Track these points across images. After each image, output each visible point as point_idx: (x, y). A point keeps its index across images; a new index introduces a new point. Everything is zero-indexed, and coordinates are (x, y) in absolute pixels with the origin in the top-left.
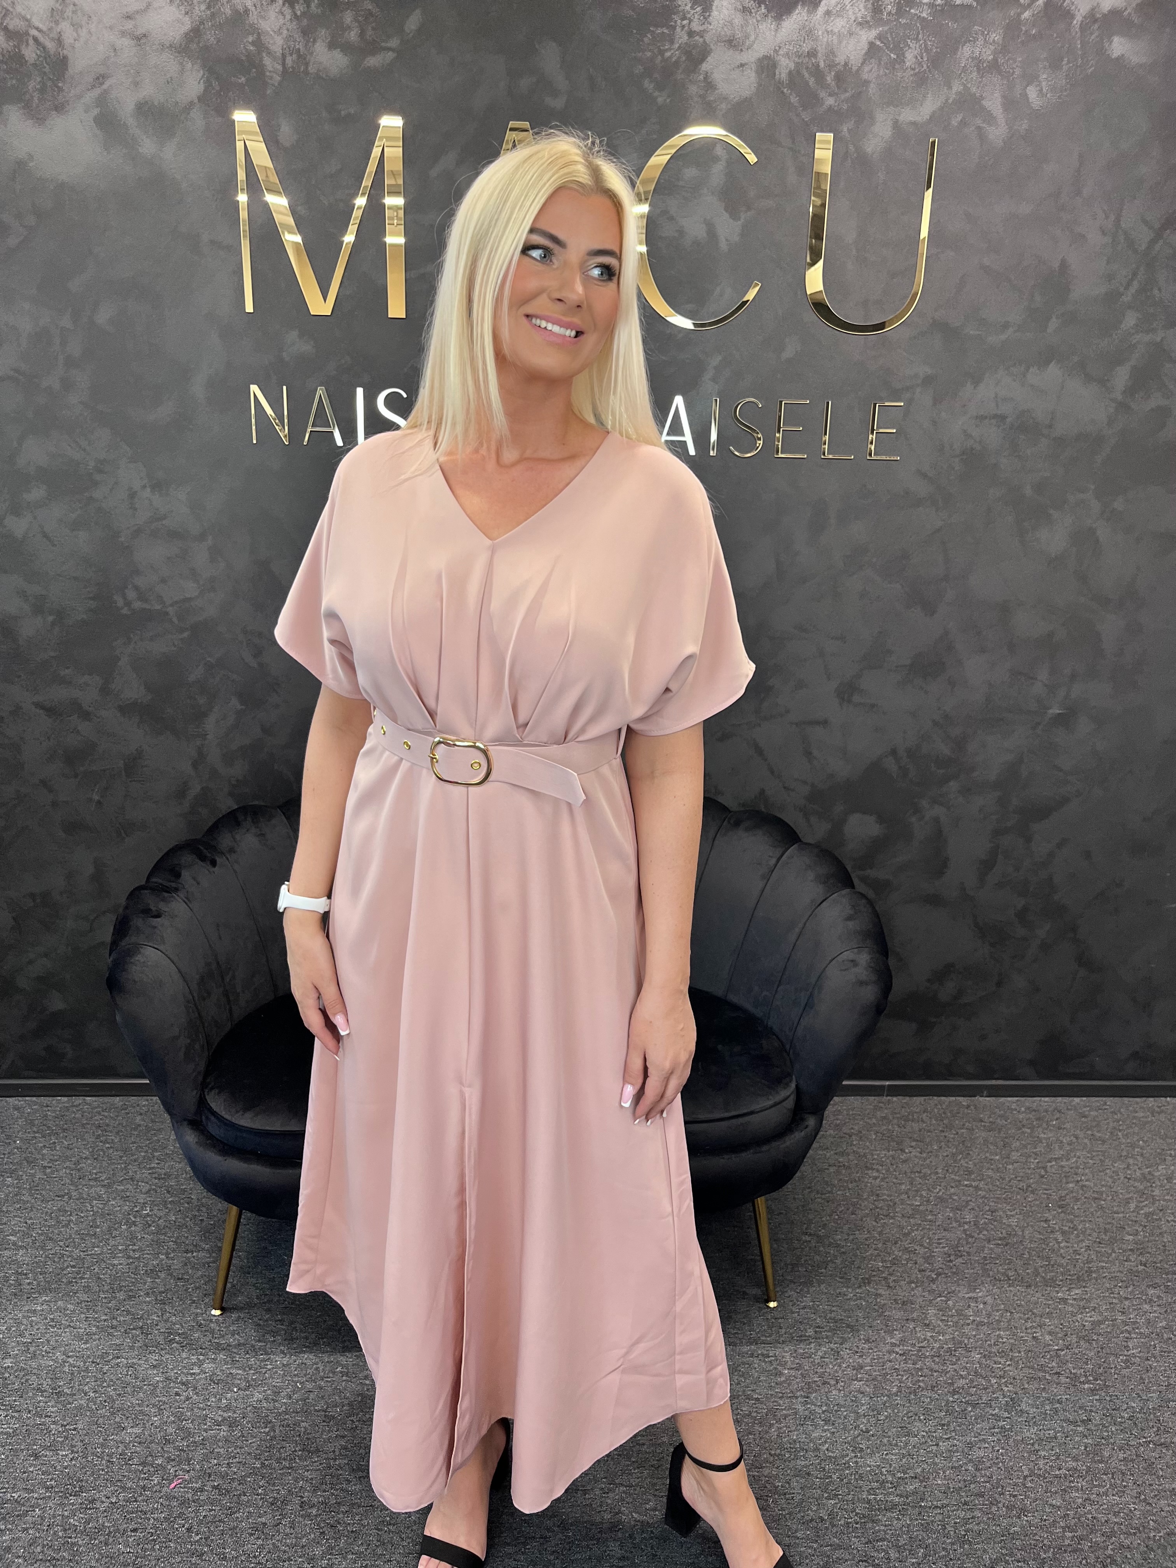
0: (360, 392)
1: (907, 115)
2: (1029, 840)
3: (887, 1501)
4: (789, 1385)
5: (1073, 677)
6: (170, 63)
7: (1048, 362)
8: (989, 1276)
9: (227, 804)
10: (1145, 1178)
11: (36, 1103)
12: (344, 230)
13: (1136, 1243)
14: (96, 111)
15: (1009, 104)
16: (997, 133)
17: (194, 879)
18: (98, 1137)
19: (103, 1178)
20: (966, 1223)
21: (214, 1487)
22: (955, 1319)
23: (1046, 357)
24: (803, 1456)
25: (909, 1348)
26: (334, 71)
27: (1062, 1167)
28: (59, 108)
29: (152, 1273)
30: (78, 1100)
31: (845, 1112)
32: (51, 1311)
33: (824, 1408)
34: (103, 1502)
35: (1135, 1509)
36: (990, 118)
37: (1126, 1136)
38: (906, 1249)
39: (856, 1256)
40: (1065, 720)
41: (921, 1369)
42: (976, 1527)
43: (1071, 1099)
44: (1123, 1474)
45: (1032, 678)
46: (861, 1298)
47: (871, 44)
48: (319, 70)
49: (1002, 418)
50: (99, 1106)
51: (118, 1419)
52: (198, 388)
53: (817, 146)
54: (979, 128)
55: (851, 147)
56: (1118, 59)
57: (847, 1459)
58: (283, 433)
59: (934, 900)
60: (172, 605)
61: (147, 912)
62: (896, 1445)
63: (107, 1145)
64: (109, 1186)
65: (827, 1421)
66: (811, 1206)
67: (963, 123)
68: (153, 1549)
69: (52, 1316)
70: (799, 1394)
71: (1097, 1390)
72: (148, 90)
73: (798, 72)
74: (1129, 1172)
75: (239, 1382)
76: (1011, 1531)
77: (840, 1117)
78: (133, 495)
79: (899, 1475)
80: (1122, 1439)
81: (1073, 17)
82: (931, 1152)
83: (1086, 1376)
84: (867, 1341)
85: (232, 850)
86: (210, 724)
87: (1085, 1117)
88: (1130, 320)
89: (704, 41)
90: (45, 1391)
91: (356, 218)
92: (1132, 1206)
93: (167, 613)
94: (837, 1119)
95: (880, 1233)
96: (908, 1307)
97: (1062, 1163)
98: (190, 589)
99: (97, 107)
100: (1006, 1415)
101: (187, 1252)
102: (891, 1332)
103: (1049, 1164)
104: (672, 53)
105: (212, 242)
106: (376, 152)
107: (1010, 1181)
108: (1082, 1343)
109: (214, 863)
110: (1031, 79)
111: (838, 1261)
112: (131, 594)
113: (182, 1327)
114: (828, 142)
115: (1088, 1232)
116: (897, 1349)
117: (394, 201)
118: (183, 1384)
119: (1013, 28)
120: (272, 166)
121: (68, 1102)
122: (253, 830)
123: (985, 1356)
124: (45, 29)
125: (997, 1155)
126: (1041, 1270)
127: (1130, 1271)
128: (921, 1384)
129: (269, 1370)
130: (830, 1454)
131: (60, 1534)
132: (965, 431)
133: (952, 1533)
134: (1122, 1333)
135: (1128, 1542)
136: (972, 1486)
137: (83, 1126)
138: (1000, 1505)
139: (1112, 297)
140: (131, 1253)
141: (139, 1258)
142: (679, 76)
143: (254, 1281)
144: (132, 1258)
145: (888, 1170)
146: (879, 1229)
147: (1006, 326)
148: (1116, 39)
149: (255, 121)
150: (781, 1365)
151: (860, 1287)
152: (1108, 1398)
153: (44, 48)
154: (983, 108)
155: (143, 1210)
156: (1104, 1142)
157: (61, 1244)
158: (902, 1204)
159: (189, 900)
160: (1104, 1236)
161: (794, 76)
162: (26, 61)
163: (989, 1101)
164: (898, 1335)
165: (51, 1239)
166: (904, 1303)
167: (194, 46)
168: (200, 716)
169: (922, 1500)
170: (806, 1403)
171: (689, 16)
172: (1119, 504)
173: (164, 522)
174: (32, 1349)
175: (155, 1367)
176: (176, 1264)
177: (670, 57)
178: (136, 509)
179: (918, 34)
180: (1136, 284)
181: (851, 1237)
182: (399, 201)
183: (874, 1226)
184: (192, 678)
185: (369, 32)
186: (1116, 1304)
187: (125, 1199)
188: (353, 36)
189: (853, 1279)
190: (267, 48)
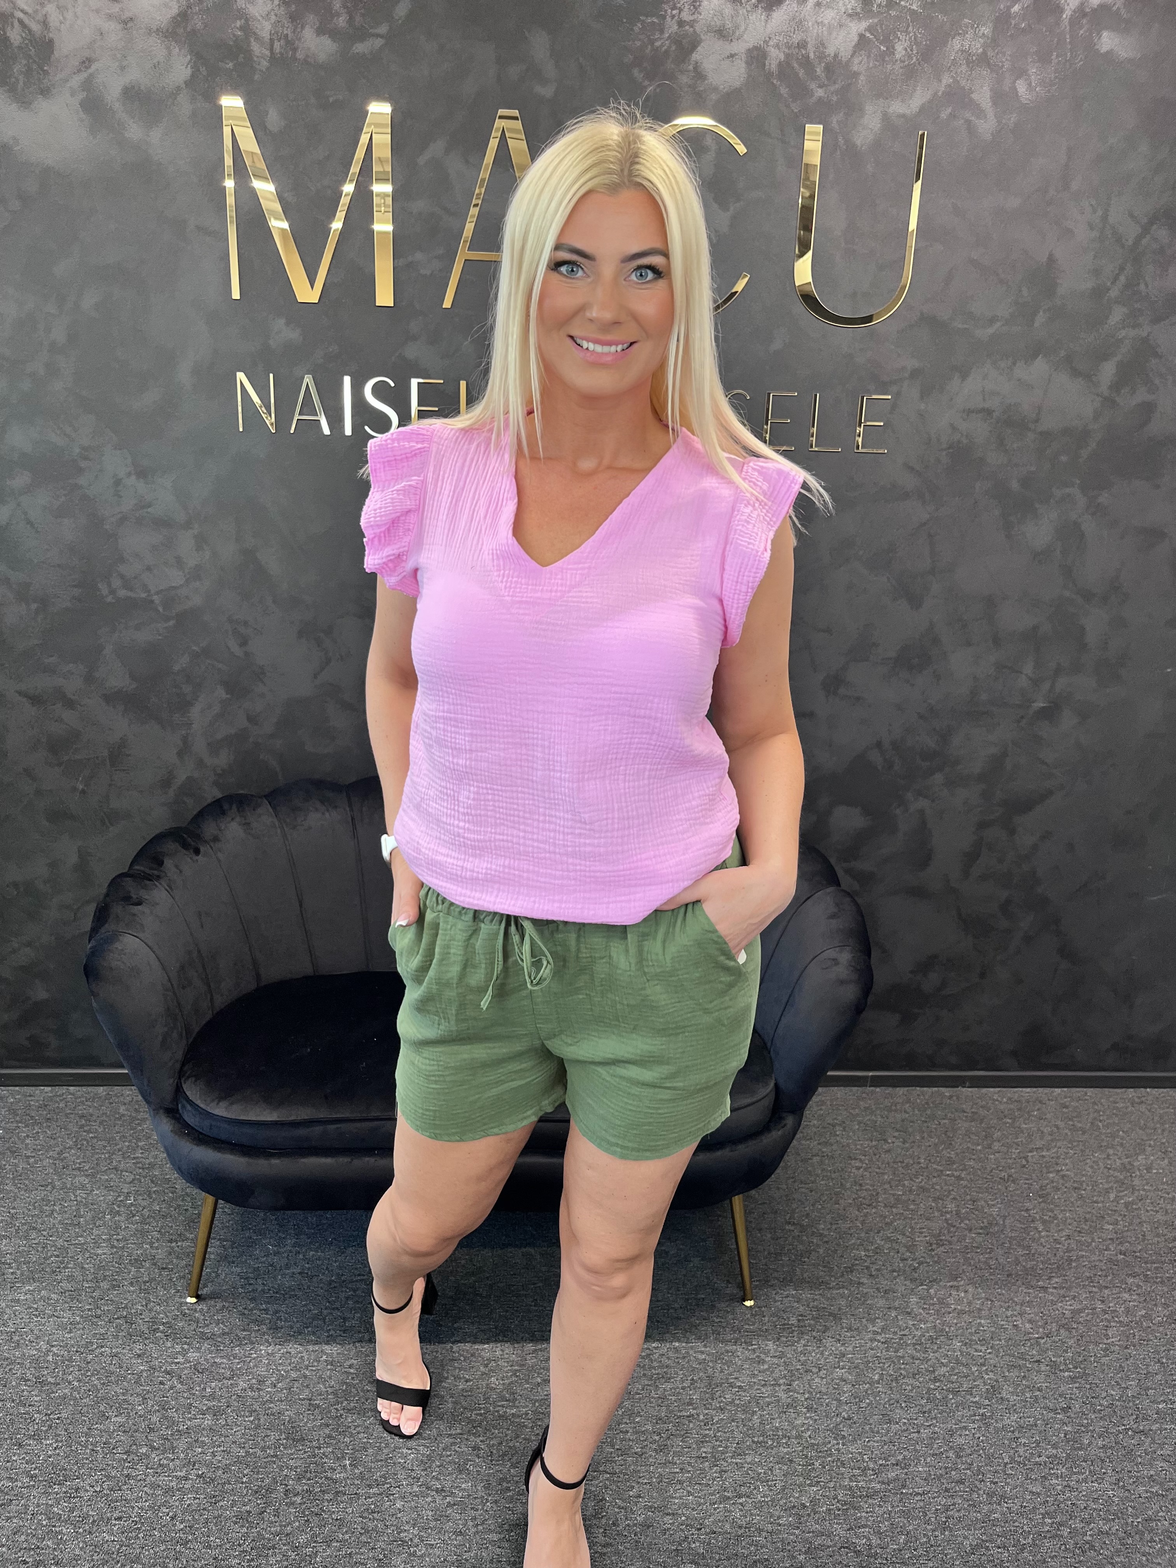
0: (347, 380)
1: (897, 107)
2: (1012, 832)
3: (868, 1488)
4: (772, 1372)
5: (1058, 671)
6: (157, 48)
7: (1035, 356)
8: (970, 1265)
9: (213, 793)
10: (1125, 1167)
11: (19, 1093)
12: (332, 216)
13: (1116, 1233)
14: (82, 95)
15: (1000, 98)
16: (986, 126)
17: (177, 867)
18: (82, 1126)
19: (87, 1168)
20: (947, 1212)
21: (198, 1476)
22: (937, 1307)
23: (1035, 351)
24: (786, 1443)
25: (891, 1336)
26: (322, 57)
27: (1043, 1157)
28: (45, 92)
29: (137, 1262)
30: (63, 1090)
31: (829, 1103)
32: (34, 1301)
33: (806, 1396)
34: (87, 1491)
35: (1114, 1495)
36: (980, 113)
37: (1107, 1126)
38: (889, 1238)
39: (838, 1245)
40: (1050, 713)
41: (903, 1357)
42: (957, 1515)
43: (1052, 1089)
44: (1103, 1461)
45: (1017, 672)
46: (843, 1287)
47: (861, 36)
48: (307, 56)
49: (989, 412)
50: (82, 1096)
51: (102, 1408)
52: (184, 375)
53: (806, 137)
54: (968, 122)
55: (840, 139)
56: (1108, 52)
57: (829, 1446)
58: (270, 421)
59: (918, 892)
60: (157, 593)
61: (127, 899)
62: (878, 1432)
63: (91, 1135)
64: (93, 1176)
65: (809, 1409)
66: (795, 1196)
67: (952, 116)
68: (137, 1537)
69: (35, 1306)
70: (781, 1381)
71: (1078, 1378)
72: (134, 75)
73: (788, 64)
74: (1109, 1162)
75: (223, 1371)
76: (992, 1518)
77: (823, 1107)
78: (118, 482)
79: (881, 1462)
80: (1102, 1427)
81: (1062, 11)
82: (914, 1142)
83: (1066, 1364)
84: (850, 1329)
85: (216, 839)
86: (195, 712)
87: (1066, 1107)
88: (1118, 314)
89: (695, 31)
90: (29, 1380)
91: (344, 205)
92: (1112, 1196)
93: (152, 602)
94: (821, 1109)
95: (863, 1223)
96: (891, 1295)
97: (1044, 1154)
98: (176, 578)
99: (83, 90)
100: (987, 1402)
101: (171, 1241)
102: (873, 1321)
103: (1030, 1154)
104: (662, 43)
105: (198, 228)
106: (364, 139)
107: (991, 1171)
108: (1062, 1331)
109: (197, 852)
110: (1021, 73)
111: (821, 1251)
112: (116, 583)
113: (167, 1317)
114: (818, 134)
115: (1069, 1221)
116: (879, 1337)
117: (382, 189)
118: (168, 1373)
119: (1002, 21)
120: (259, 152)
121: (51, 1092)
122: (238, 819)
123: (966, 1344)
124: (30, 11)
125: (978, 1145)
126: (1021, 1259)
127: (1110, 1260)
128: (903, 1372)
129: (254, 1359)
130: (813, 1441)
131: (44, 1523)
132: (952, 425)
133: (933, 1520)
134: (1102, 1321)
135: (1106, 1528)
136: (953, 1473)
137: (67, 1115)
138: (981, 1492)
139: (1098, 293)
140: (116, 1243)
141: (123, 1247)
142: (670, 65)
143: (239, 1270)
144: (116, 1247)
145: (871, 1160)
146: (862, 1219)
147: (992, 321)
148: (1105, 34)
149: (243, 106)
150: (765, 1354)
151: (842, 1276)
152: (1088, 1386)
153: (30, 31)
154: (971, 100)
155: (127, 1200)
156: (1084, 1133)
157: (45, 1233)
158: (885, 1193)
159: (171, 888)
160: (1084, 1226)
161: (785, 69)
162: (11, 44)
163: (971, 1092)
164: (880, 1323)
165: (34, 1228)
166: (886, 1292)
167: (181, 31)
168: (184, 705)
169: (904, 1487)
170: (789, 1390)
171: (678, 5)
172: (1104, 498)
173: (149, 510)
174: (16, 1338)
175: (139, 1356)
176: (161, 1254)
177: (662, 45)
178: (121, 497)
179: (908, 26)
180: (1122, 278)
181: (834, 1227)
182: (387, 188)
183: (857, 1216)
184: (176, 668)
185: (358, 19)
186: (1096, 1293)
187: (109, 1188)
188: (341, 21)
189: (836, 1268)
190: (255, 33)
